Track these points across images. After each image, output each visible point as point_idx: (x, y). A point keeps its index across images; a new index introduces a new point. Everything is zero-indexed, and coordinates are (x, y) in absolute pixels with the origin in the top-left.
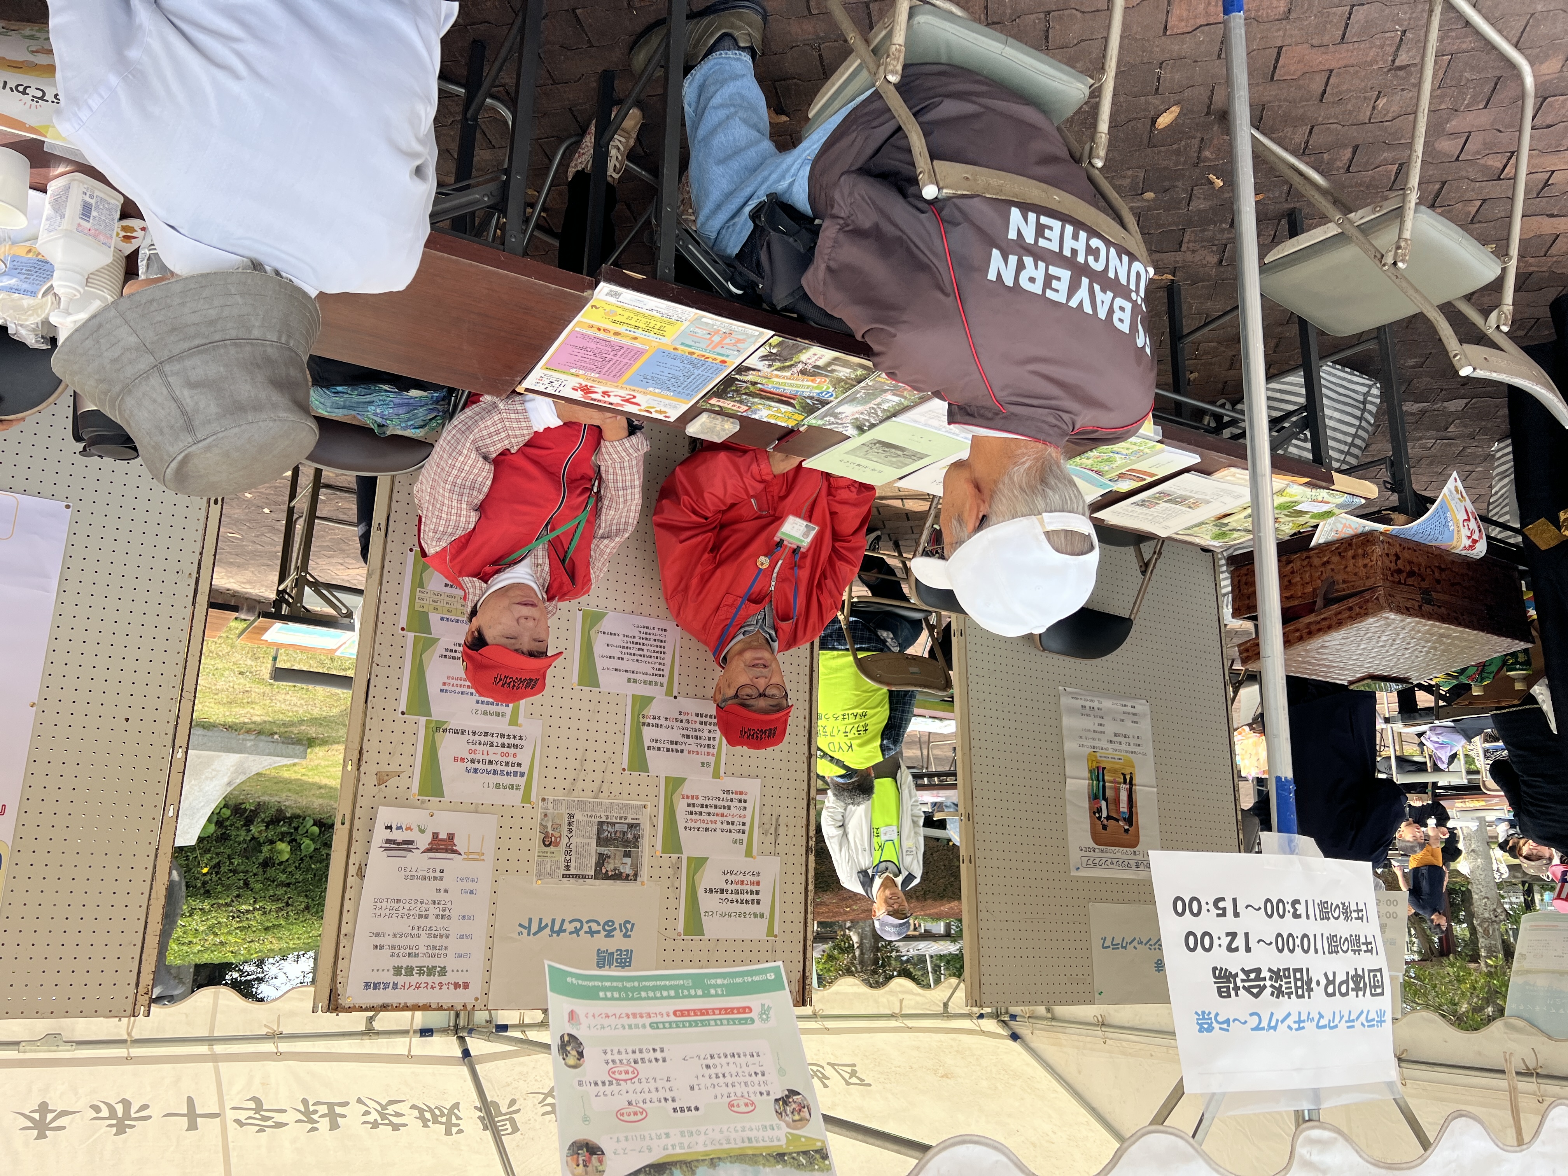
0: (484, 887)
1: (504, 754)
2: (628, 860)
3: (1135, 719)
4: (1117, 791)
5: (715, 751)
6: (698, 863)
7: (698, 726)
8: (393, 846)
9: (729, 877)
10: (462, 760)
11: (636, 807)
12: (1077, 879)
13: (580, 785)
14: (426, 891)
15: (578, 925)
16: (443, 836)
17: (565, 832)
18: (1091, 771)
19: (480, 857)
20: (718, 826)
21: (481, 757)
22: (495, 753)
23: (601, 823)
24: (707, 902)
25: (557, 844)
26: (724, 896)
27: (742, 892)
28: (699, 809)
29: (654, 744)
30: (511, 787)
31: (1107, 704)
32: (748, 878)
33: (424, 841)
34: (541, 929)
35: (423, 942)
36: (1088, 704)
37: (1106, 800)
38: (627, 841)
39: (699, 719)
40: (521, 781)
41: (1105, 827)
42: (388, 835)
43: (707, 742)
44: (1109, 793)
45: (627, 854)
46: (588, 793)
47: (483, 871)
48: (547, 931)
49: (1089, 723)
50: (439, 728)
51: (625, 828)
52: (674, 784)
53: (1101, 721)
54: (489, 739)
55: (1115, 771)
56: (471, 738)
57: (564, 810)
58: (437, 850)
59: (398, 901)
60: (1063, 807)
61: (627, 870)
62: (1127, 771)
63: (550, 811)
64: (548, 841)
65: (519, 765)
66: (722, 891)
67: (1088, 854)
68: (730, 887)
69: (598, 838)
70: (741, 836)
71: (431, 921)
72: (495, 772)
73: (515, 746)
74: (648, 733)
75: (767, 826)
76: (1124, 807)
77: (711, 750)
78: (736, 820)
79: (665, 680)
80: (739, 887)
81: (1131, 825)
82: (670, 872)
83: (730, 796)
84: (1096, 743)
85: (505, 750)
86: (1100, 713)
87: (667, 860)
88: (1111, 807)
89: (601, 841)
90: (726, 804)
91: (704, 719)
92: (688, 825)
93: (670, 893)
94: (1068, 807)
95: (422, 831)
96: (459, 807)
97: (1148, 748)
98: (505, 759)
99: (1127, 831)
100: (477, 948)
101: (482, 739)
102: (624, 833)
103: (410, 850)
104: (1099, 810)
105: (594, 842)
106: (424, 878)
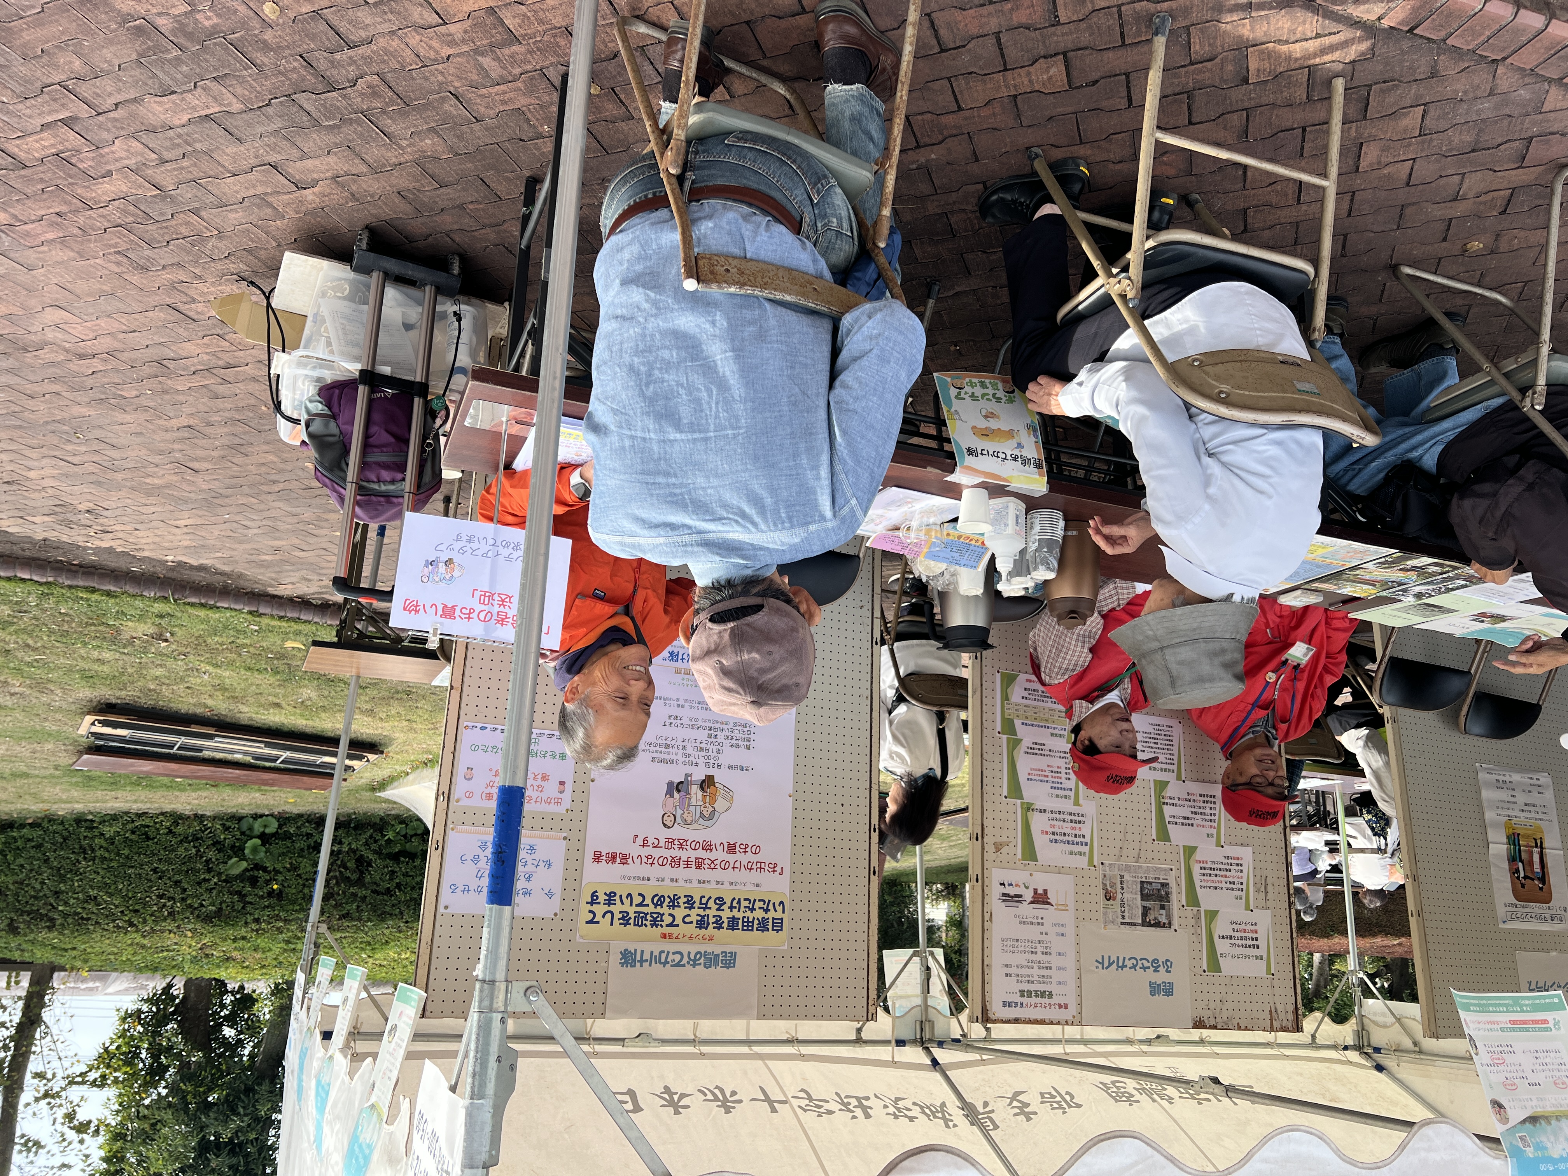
0: (1070, 930)
1: (1073, 828)
2: (1163, 912)
3: (1540, 789)
4: (1531, 854)
5: (1215, 824)
6: (1212, 915)
7: (1202, 804)
8: (1008, 898)
9: (1234, 926)
10: (1047, 833)
11: (1164, 870)
12: (1505, 931)
13: (1125, 852)
14: (1033, 933)
15: (1134, 962)
16: (1040, 891)
17: (1119, 890)
18: (1508, 837)
19: (1064, 908)
20: (1223, 885)
21: (1058, 831)
22: (1067, 828)
23: (1142, 883)
24: (1222, 947)
25: (1114, 899)
26: (1233, 941)
27: (1246, 938)
28: (1209, 872)
29: (1172, 820)
30: (1080, 854)
31: (1516, 777)
32: (1249, 927)
33: (1028, 895)
34: (1110, 964)
35: (1036, 972)
36: (1501, 778)
37: (1522, 862)
38: (1161, 896)
39: (1202, 799)
40: (1086, 849)
41: (1523, 886)
42: (1003, 890)
43: (1209, 817)
44: (1524, 856)
45: (1162, 907)
46: (1131, 858)
47: (1067, 918)
48: (1115, 966)
49: (1504, 795)
50: (1028, 808)
51: (1159, 886)
52: (1190, 851)
53: (1513, 793)
54: (1062, 816)
55: (1527, 837)
56: (1050, 815)
57: (1117, 873)
58: (1038, 902)
59: (1017, 941)
60: (1488, 868)
61: (1163, 920)
62: (1538, 837)
63: (1107, 873)
64: (1108, 897)
65: (1084, 836)
66: (1231, 938)
67: (1511, 909)
68: (1237, 934)
69: (1142, 894)
70: (1240, 893)
71: (1040, 957)
72: (1068, 843)
73: (1080, 822)
74: (1168, 811)
75: (1259, 885)
76: (1537, 867)
77: (1212, 824)
78: (1236, 880)
79: (1175, 767)
80: (1243, 934)
81: (1544, 884)
82: (1193, 922)
83: (1230, 861)
84: (1510, 813)
85: (1073, 825)
86: (1510, 786)
87: (1190, 911)
88: (1527, 868)
89: (1144, 897)
90: (1228, 867)
91: (1206, 799)
92: (1203, 884)
93: (1194, 938)
94: (1492, 869)
95: (1027, 888)
96: (1048, 869)
97: (1553, 815)
98: (1074, 832)
99: (1541, 889)
100: (1070, 976)
101: (1058, 816)
102: (1159, 890)
103: (1020, 902)
104: (1518, 871)
105: (1139, 897)
106: (1032, 923)
